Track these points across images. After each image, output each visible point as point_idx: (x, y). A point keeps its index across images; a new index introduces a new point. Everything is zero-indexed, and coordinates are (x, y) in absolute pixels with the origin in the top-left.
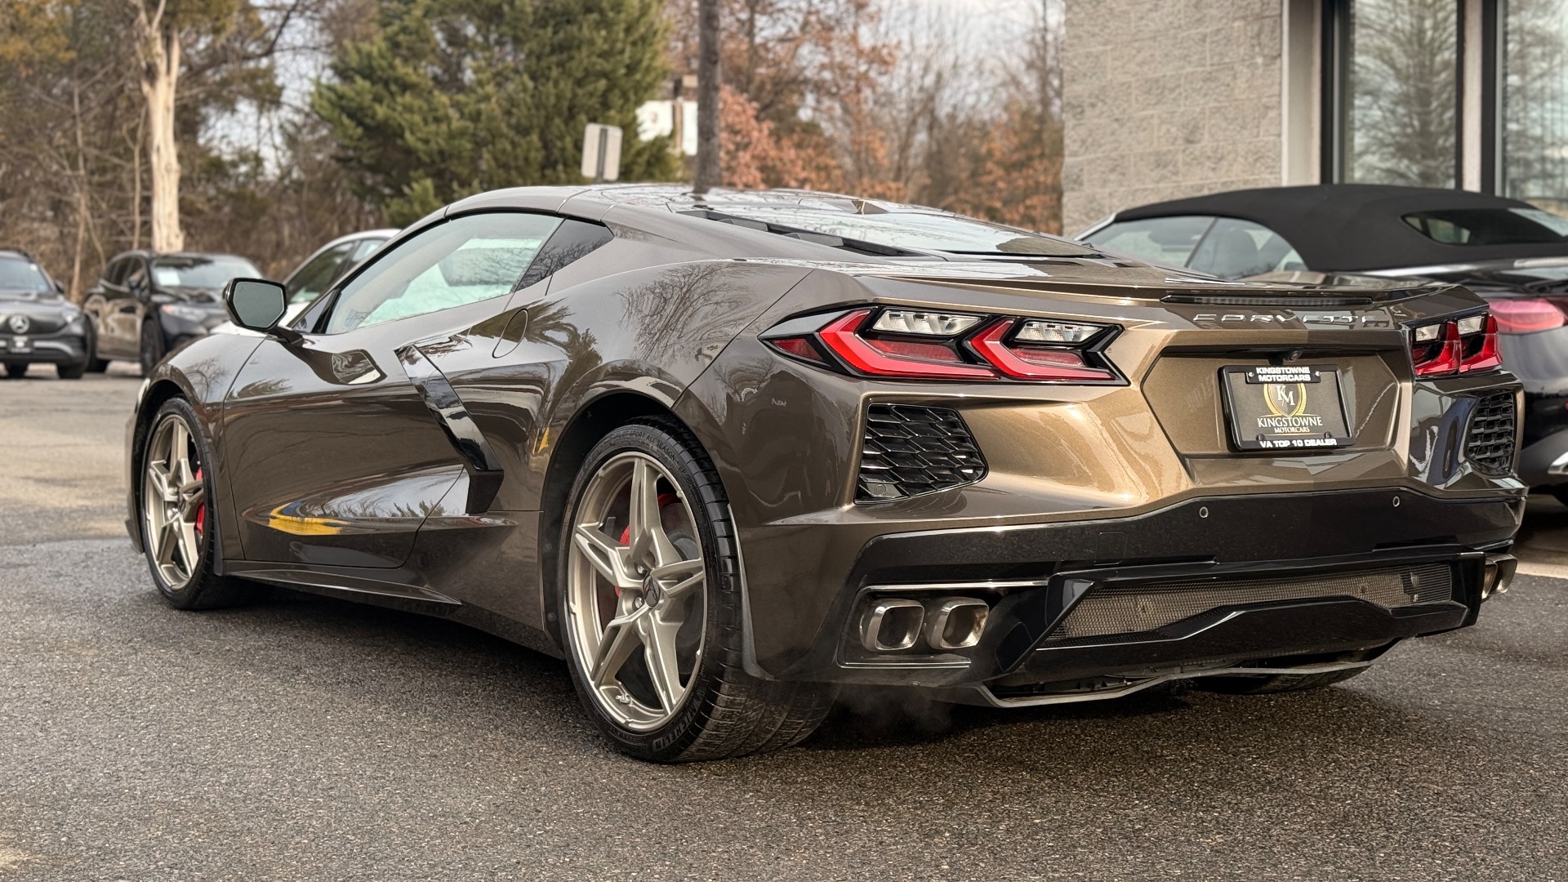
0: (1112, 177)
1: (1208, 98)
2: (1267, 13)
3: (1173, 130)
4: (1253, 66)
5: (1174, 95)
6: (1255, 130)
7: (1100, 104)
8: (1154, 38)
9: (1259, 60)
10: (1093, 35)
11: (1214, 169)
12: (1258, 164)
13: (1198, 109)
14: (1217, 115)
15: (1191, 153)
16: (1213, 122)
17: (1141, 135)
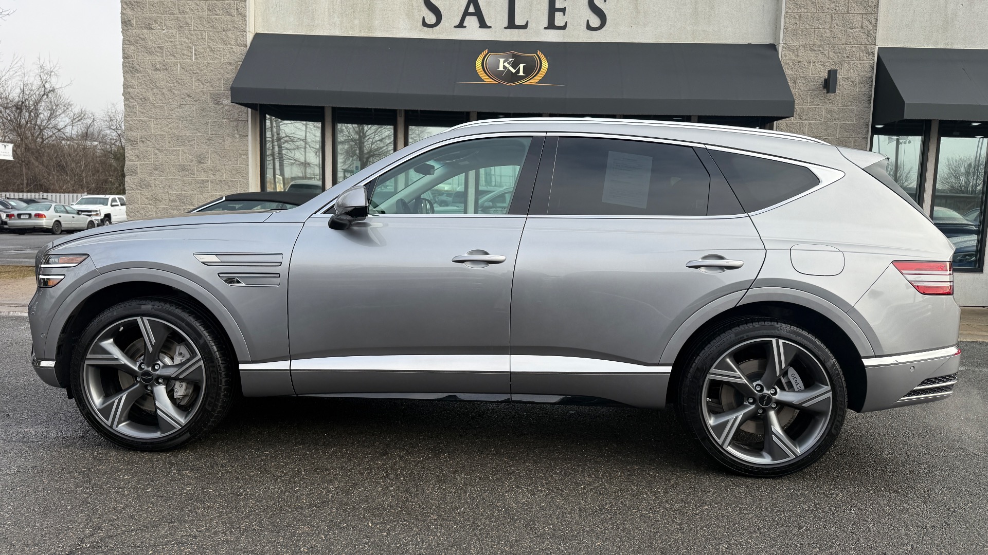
0: (156, 172)
1: (210, 147)
2: (241, 119)
3: (190, 157)
4: (233, 137)
5: (191, 143)
6: (236, 162)
7: (148, 142)
8: (179, 119)
9: (238, 136)
10: (142, 113)
11: (214, 174)
13: (205, 151)
14: (215, 154)
15: (201, 167)
16: (213, 156)
17: (172, 157)
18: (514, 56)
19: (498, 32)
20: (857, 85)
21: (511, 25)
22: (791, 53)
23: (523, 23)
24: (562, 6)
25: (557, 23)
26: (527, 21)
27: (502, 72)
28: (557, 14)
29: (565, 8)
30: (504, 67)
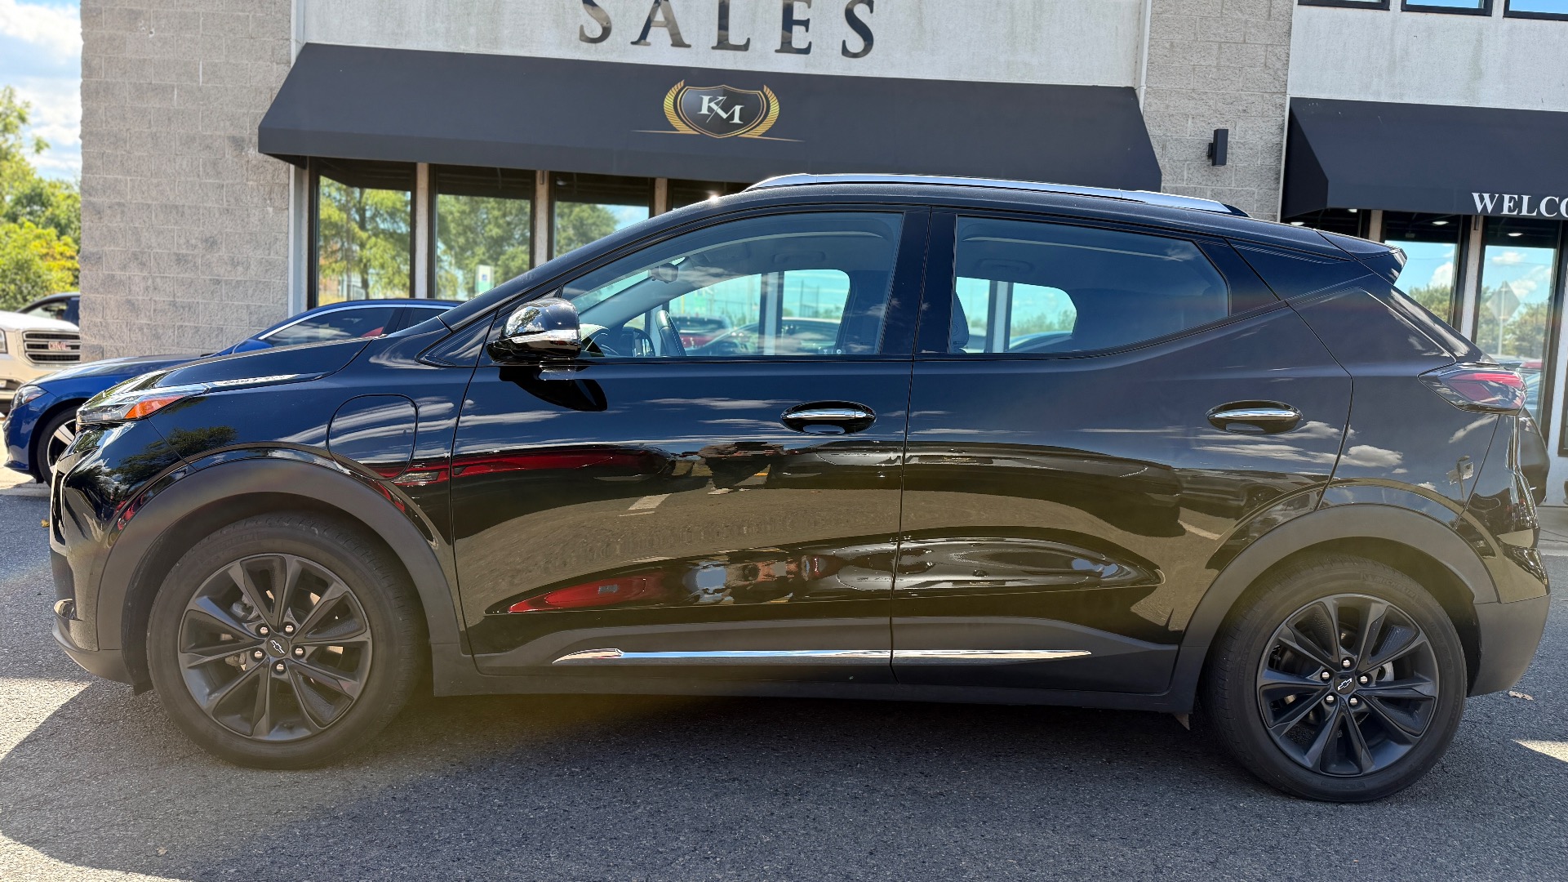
1: (225, 226)
3: (193, 241)
4: (263, 210)
6: (267, 252)
9: (270, 210)
11: (230, 271)
12: (269, 273)
13: (215, 232)
15: (210, 259)
16: (230, 241)
18: (725, 93)
19: (702, 55)
20: (1259, 154)
21: (723, 44)
22: (1158, 102)
23: (743, 42)
24: (803, 18)
25: (796, 44)
26: (749, 40)
27: (710, 116)
28: (796, 28)
29: (808, 20)
30: (710, 109)
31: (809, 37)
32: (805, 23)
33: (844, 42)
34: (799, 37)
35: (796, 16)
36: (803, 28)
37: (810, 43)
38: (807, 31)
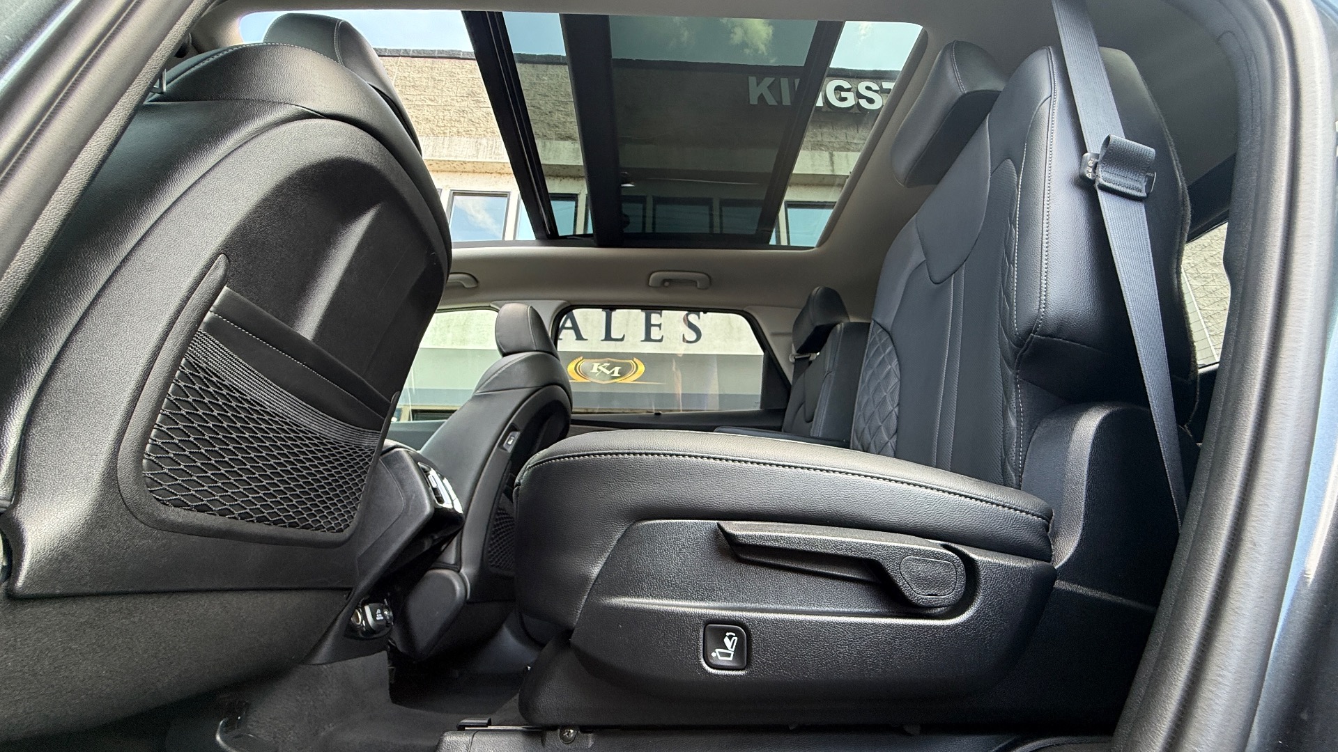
18: (609, 362)
19: (594, 344)
21: (608, 337)
23: (621, 337)
24: (659, 323)
25: (653, 337)
26: (624, 336)
27: (596, 373)
28: (653, 328)
29: (661, 324)
30: (598, 370)
31: (662, 333)
32: (659, 326)
33: (684, 335)
34: (655, 333)
35: (652, 322)
36: (658, 328)
37: (663, 337)
38: (660, 329)
